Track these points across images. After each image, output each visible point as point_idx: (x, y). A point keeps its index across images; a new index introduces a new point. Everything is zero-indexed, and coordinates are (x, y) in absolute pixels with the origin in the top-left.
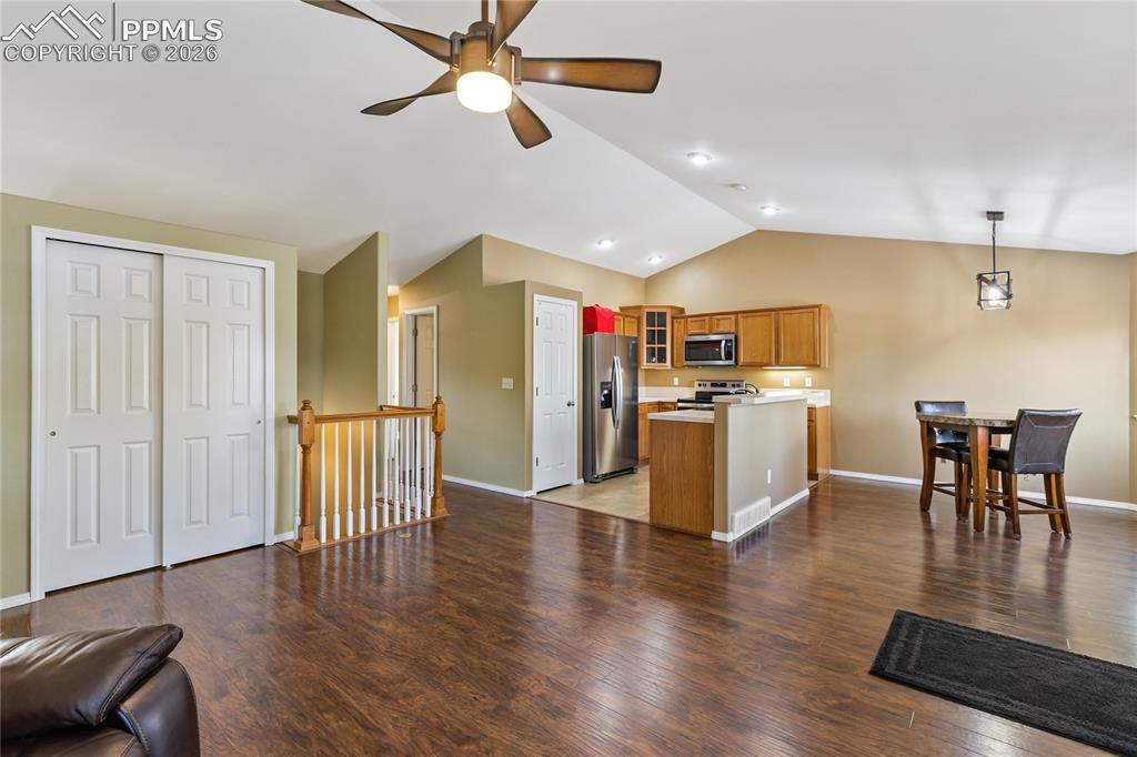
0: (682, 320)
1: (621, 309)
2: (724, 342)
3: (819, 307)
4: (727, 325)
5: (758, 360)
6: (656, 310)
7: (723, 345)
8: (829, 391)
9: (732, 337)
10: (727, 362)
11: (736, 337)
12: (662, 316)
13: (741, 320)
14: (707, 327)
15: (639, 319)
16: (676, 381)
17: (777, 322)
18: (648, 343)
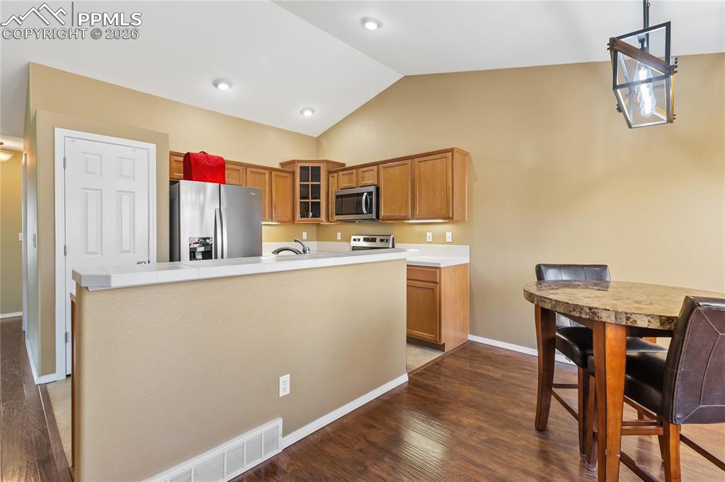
0: (336, 174)
1: (282, 164)
2: (365, 194)
3: (452, 150)
4: (370, 178)
5: (396, 214)
6: (310, 165)
7: (364, 197)
8: (468, 247)
9: (372, 189)
10: (369, 216)
11: (378, 189)
12: (316, 171)
13: (382, 171)
14: (355, 179)
15: (293, 173)
16: (339, 236)
17: (413, 171)
18: (301, 198)
